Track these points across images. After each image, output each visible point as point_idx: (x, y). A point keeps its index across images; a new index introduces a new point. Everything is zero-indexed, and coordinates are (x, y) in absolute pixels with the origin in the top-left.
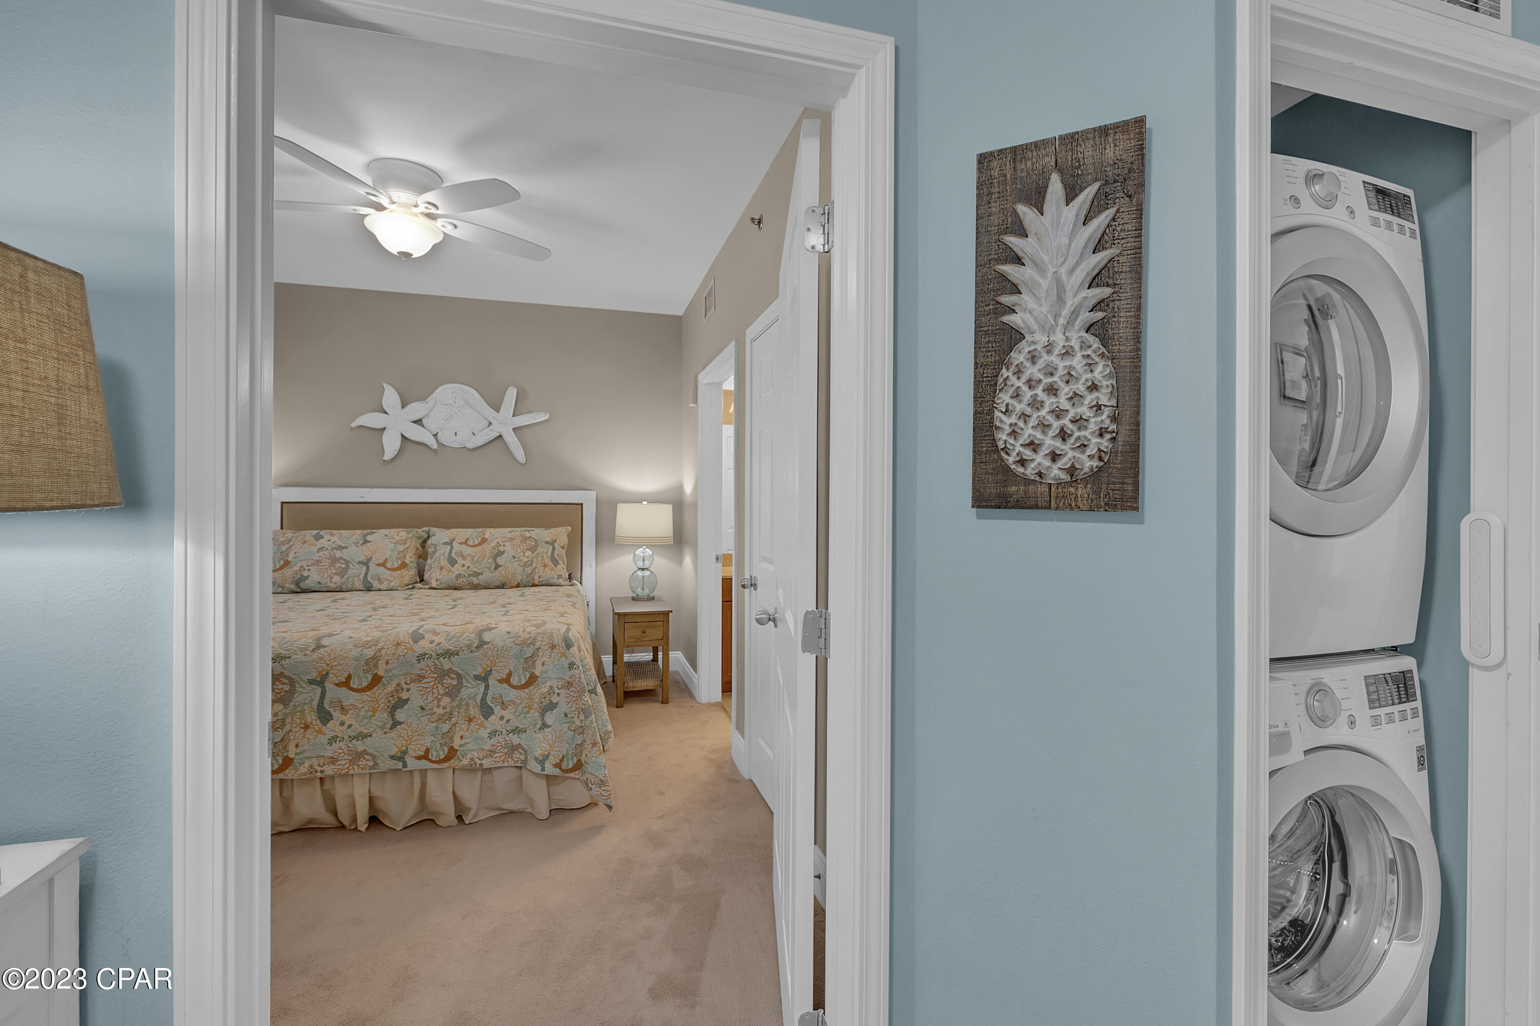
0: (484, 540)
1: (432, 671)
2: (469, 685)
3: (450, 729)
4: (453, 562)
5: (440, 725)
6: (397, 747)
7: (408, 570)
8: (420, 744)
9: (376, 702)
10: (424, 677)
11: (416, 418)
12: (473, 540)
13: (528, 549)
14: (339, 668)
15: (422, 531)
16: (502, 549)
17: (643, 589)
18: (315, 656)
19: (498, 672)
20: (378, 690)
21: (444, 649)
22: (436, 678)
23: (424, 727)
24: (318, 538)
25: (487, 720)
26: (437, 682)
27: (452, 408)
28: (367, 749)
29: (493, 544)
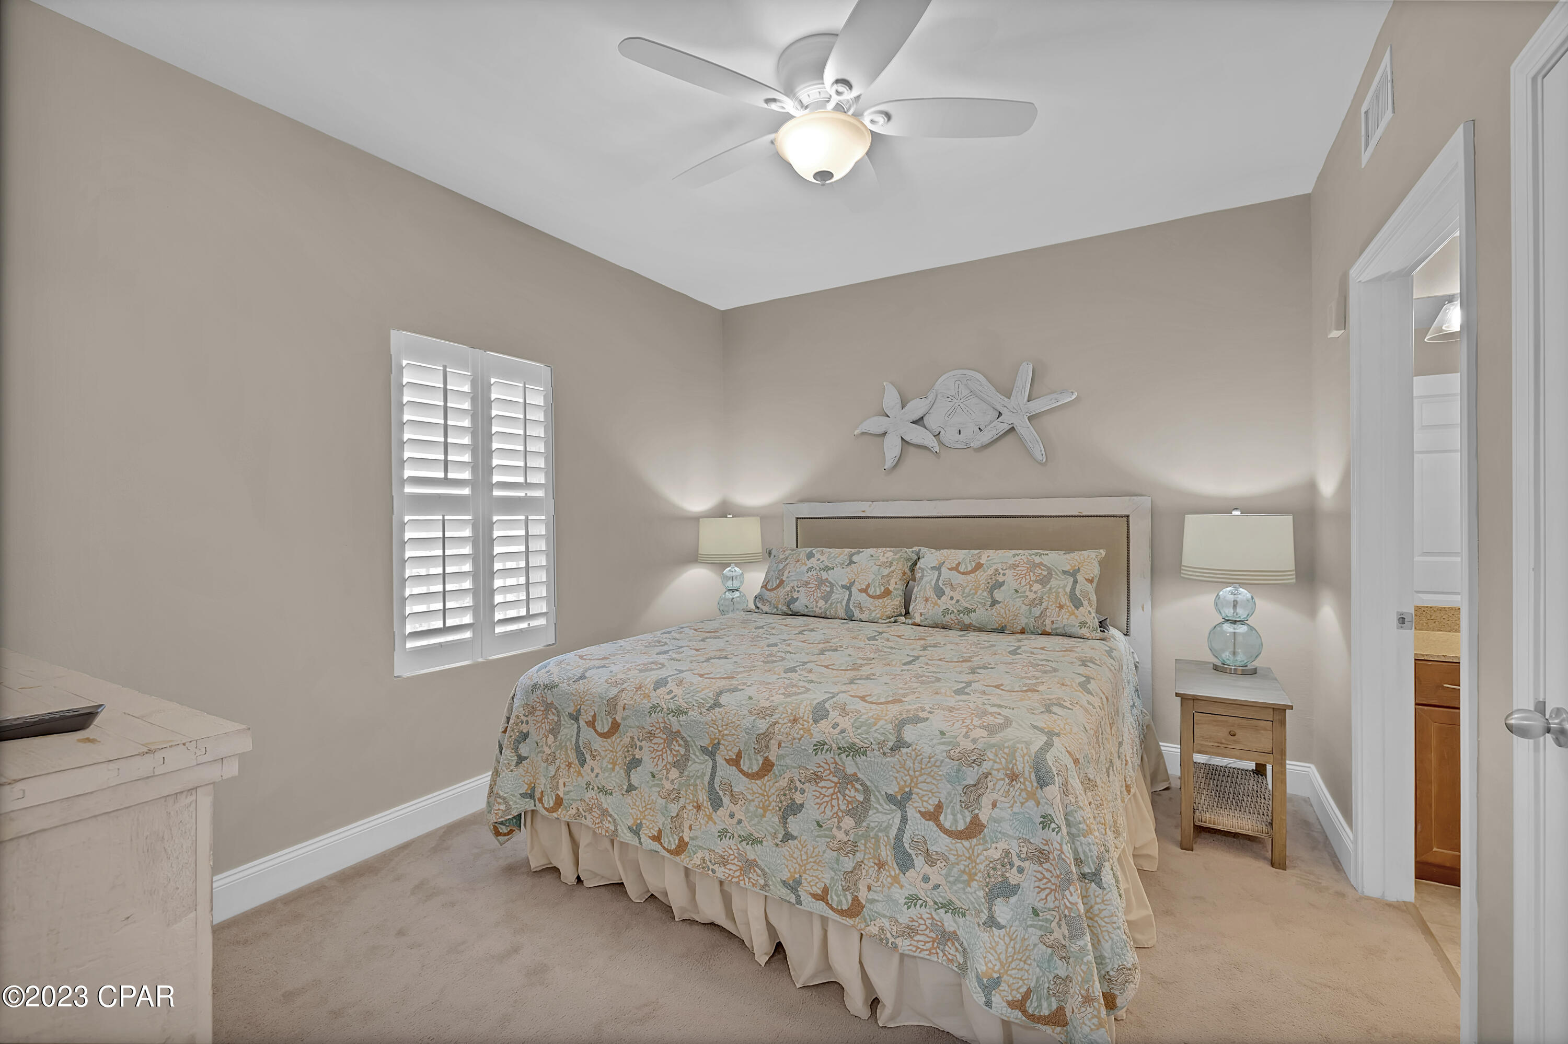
0: (979, 566)
1: (831, 772)
2: (880, 809)
3: (854, 868)
4: (940, 593)
5: (841, 858)
6: (789, 871)
7: (891, 599)
8: (816, 877)
9: (766, 798)
10: (821, 779)
11: (916, 416)
12: (966, 565)
13: (1037, 581)
14: (730, 739)
15: (910, 552)
16: (1001, 579)
17: (1234, 653)
18: (709, 717)
19: (920, 798)
20: (768, 781)
21: (847, 742)
22: (836, 784)
23: (821, 853)
24: (810, 556)
25: (904, 874)
26: (836, 790)
27: (955, 400)
28: (757, 860)
29: (990, 572)
